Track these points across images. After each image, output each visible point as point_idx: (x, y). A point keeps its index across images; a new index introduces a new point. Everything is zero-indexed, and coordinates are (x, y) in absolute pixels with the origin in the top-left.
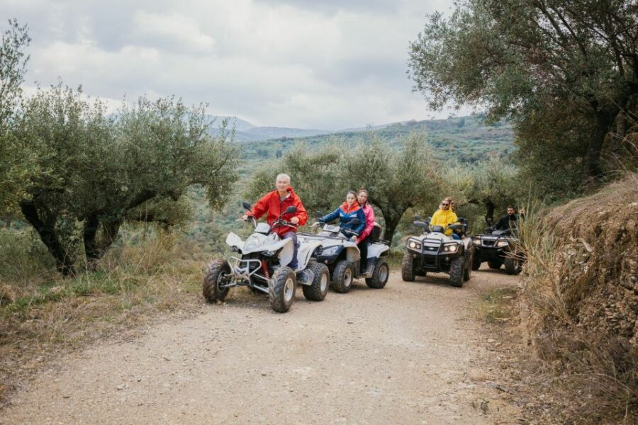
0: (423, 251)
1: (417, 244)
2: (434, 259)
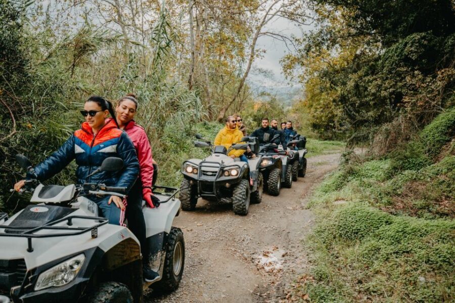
0: (200, 176)
1: (194, 168)
2: (213, 185)
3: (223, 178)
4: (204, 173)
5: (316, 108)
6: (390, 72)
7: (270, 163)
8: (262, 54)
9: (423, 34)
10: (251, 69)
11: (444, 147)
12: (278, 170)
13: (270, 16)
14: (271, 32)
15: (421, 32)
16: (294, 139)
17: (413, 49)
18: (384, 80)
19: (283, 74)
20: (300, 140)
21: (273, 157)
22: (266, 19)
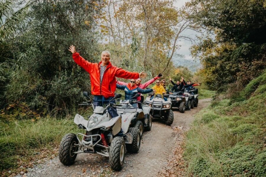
0: (153, 108)
3: (163, 109)
4: (155, 106)
5: (209, 74)
6: (235, 60)
7: (180, 99)
8: (179, 47)
9: (250, 44)
10: (174, 54)
11: (252, 93)
12: (184, 102)
13: (183, 29)
14: (184, 36)
15: (249, 43)
16: (192, 89)
17: (245, 50)
18: (233, 64)
19: (191, 55)
20: (195, 90)
21: (182, 97)
22: (181, 30)
